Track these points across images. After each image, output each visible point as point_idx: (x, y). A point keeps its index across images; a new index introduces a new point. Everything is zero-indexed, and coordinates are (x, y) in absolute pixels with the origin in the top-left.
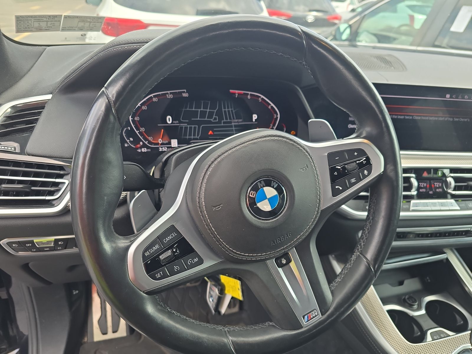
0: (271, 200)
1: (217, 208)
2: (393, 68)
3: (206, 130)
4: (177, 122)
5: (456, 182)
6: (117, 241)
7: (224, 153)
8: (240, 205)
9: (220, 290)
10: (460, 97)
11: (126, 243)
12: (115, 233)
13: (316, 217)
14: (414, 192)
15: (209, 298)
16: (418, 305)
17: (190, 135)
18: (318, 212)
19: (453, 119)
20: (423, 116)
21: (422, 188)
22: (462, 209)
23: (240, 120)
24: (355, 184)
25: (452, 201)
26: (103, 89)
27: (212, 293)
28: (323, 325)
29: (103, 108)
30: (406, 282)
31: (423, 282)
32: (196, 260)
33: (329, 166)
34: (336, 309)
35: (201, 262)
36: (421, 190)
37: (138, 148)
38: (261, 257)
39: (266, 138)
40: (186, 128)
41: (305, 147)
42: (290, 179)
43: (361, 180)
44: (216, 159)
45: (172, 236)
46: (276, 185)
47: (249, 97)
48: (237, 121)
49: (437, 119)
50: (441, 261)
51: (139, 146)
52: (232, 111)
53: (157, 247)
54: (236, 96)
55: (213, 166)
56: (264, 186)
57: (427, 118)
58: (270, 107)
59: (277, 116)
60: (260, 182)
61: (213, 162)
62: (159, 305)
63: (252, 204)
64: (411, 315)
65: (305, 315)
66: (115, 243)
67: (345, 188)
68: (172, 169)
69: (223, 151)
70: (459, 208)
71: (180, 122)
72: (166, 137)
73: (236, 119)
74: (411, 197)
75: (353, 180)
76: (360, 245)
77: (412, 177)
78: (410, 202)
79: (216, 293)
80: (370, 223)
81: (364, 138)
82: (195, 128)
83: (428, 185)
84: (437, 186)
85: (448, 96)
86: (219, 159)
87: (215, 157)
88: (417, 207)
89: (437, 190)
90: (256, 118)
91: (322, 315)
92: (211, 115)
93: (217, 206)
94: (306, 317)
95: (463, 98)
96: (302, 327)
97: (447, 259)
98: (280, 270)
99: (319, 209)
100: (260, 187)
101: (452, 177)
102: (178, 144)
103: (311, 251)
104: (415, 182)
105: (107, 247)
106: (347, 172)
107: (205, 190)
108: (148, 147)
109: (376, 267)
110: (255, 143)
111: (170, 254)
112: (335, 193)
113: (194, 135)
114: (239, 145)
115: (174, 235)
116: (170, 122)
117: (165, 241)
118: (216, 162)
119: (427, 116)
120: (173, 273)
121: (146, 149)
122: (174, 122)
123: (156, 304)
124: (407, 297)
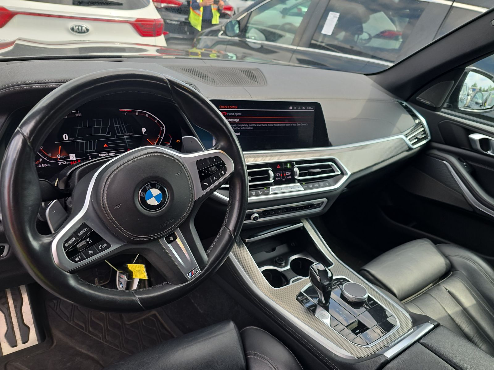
0: (157, 198)
1: (118, 207)
2: (256, 83)
3: (100, 144)
4: (73, 138)
5: (300, 171)
6: (41, 239)
7: (119, 167)
8: (134, 203)
9: (128, 276)
10: (299, 108)
11: (49, 239)
12: (38, 233)
13: (191, 206)
14: (272, 181)
15: (119, 285)
16: (285, 262)
17: (87, 149)
18: (192, 201)
19: (296, 125)
20: (275, 124)
21: (277, 177)
22: (305, 189)
23: (131, 134)
24: (216, 180)
25: (299, 184)
26: (18, 129)
27: (121, 280)
28: (203, 278)
29: (20, 144)
30: (277, 248)
31: (289, 246)
32: (105, 245)
33: (198, 170)
34: (211, 265)
35: (109, 246)
36: (277, 179)
37: (38, 164)
38: (153, 237)
39: (149, 155)
40: (82, 143)
41: (178, 159)
42: (169, 181)
43: (220, 177)
44: (112, 172)
45: (85, 230)
46: (160, 187)
47: (137, 114)
48: (128, 134)
49: (285, 125)
50: (299, 229)
51: (38, 162)
52: (123, 126)
53: (74, 239)
54: (126, 114)
55: (111, 177)
56: (150, 188)
57: (278, 125)
58: (156, 121)
59: (163, 128)
60: (147, 185)
61: (110, 175)
62: (80, 280)
63: (143, 201)
64: (280, 271)
65: (190, 272)
66: (41, 240)
67: (210, 184)
68: (76, 180)
69: (117, 166)
70: (303, 189)
71: (76, 139)
72: (64, 152)
73: (128, 133)
74: (270, 184)
75: (215, 178)
76: (225, 221)
77: (270, 170)
78: (269, 188)
79: (125, 280)
80: (230, 206)
81: (220, 149)
82: (90, 143)
83: (281, 175)
84: (288, 175)
85: (291, 108)
86: (115, 172)
87: (112, 171)
88: (274, 191)
89: (288, 178)
90: (145, 130)
91: (201, 271)
92: (104, 131)
93: (117, 206)
94: (190, 274)
95: (302, 109)
96: (188, 281)
97: (303, 227)
98: (169, 245)
99: (192, 199)
100: (147, 189)
101: (297, 167)
102: (76, 158)
103: (191, 229)
104: (271, 173)
105: (35, 245)
106: (211, 173)
107: (107, 195)
108: (47, 163)
109: (235, 234)
110: (141, 159)
111: (84, 243)
112: (204, 188)
113: (91, 149)
114: (129, 161)
115: (86, 229)
116: (67, 139)
117: (80, 234)
118: (113, 175)
119: (278, 124)
120: (88, 256)
121: (46, 164)
122: (70, 139)
123: (77, 280)
124: (277, 259)
